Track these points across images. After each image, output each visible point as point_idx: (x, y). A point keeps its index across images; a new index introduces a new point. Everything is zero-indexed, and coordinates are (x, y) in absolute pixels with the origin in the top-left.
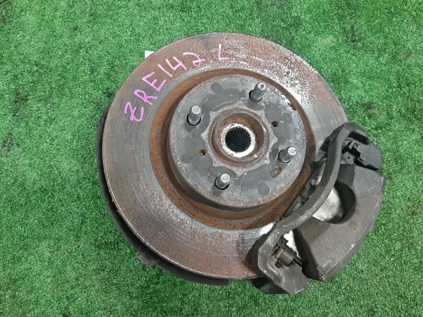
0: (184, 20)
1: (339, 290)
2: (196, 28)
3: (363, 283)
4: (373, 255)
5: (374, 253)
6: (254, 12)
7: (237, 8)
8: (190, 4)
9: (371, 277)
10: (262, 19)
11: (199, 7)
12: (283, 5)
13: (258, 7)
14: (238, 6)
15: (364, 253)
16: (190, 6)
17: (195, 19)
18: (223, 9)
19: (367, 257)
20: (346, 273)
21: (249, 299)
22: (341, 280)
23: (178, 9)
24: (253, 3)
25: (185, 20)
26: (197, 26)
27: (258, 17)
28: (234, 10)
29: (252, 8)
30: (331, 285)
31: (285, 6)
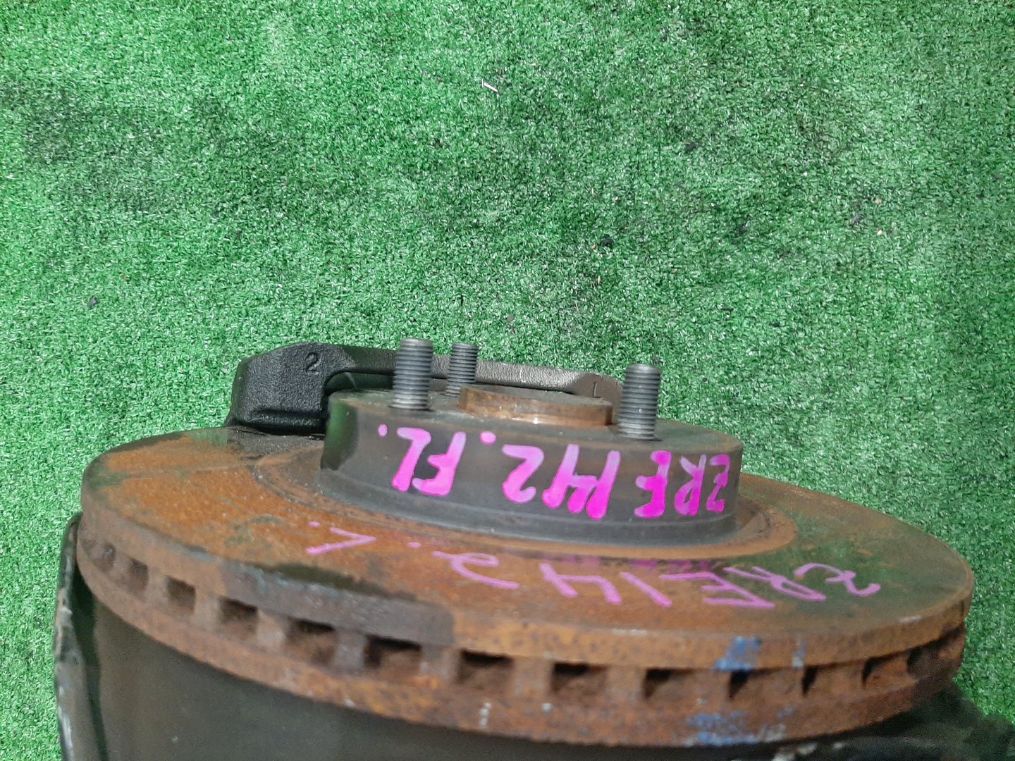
0: (149, 415)
1: (951, 182)
2: (175, 387)
3: (950, 114)
4: (885, 66)
5: (882, 63)
6: (161, 221)
7: (142, 266)
8: (107, 389)
9: (940, 87)
10: (183, 206)
11: (121, 368)
12: (154, 137)
13: (148, 209)
14: (135, 261)
15: (875, 88)
16: (113, 389)
17: (152, 385)
18: (137, 305)
19: (888, 83)
20: (915, 151)
21: (909, 422)
22: (927, 170)
23: (116, 424)
24: (134, 219)
25: (149, 411)
26: (170, 385)
27: (176, 216)
28: (144, 275)
29: (147, 225)
30: (934, 200)
31: (158, 132)
